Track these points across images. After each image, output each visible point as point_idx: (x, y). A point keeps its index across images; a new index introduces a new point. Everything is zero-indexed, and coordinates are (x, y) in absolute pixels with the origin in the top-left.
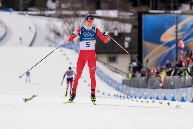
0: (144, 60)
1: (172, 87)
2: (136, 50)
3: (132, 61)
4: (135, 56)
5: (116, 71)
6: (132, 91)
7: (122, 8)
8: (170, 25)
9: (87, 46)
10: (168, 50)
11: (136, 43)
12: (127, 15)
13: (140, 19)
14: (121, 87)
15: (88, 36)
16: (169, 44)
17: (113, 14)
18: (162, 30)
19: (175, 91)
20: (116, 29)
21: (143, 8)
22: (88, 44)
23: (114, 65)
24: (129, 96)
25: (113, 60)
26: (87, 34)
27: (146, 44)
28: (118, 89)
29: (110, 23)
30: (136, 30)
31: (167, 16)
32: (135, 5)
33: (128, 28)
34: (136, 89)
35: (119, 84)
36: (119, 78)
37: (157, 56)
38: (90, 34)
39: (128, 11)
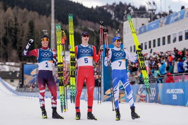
0: (24, 82)
1: (35, 92)
2: (21, 77)
3: (20, 82)
4: (21, 80)
5: (13, 86)
6: (19, 93)
7: (16, 62)
8: (34, 68)
9: (85, 62)
10: (33, 78)
11: (21, 75)
12: (19, 64)
13: (23, 66)
14: (15, 92)
15: (86, 52)
16: (34, 76)
17: (13, 64)
18: (31, 70)
19: (35, 93)
20: (13, 70)
21: (24, 62)
22: (86, 60)
23: (12, 83)
24: (18, 95)
25: (12, 81)
26: (84, 50)
27: (25, 76)
28: (14, 93)
29: (11, 67)
30: (21, 70)
31: (33, 65)
32: (21, 60)
33: (18, 69)
34: (21, 93)
35: (14, 91)
36: (14, 88)
37: (30, 80)
38: (87, 50)
39: (18, 63)
